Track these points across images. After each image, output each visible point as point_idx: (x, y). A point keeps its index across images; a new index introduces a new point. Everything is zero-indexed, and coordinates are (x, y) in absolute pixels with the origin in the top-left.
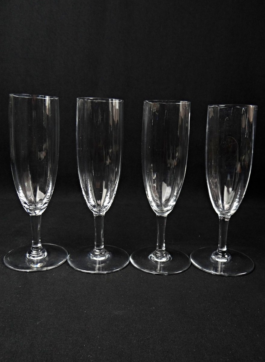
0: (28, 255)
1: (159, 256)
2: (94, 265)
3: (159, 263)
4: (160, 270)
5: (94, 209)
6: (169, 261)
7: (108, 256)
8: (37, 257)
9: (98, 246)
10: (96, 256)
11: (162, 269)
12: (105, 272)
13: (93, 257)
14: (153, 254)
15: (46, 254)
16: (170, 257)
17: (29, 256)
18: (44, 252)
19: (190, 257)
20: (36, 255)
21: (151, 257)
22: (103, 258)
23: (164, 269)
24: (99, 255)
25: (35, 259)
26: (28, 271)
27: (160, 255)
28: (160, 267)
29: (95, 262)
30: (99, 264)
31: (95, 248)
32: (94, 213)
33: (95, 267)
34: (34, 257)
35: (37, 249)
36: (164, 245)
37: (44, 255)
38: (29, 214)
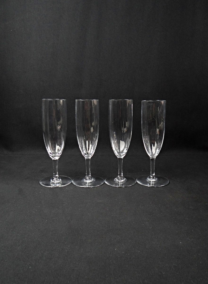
0: (51, 180)
3: (120, 183)
7: (93, 180)
8: (56, 181)
9: (88, 175)
10: (86, 179)
11: (121, 185)
12: (91, 187)
14: (117, 178)
16: (125, 180)
19: (136, 180)
21: (115, 180)
22: (90, 181)
23: (123, 185)
24: (88, 179)
27: (120, 179)
29: (86, 183)
30: (89, 184)
31: (86, 176)
32: (85, 157)
34: (54, 181)
35: (56, 177)
36: (122, 174)
37: (60, 180)
38: (52, 159)
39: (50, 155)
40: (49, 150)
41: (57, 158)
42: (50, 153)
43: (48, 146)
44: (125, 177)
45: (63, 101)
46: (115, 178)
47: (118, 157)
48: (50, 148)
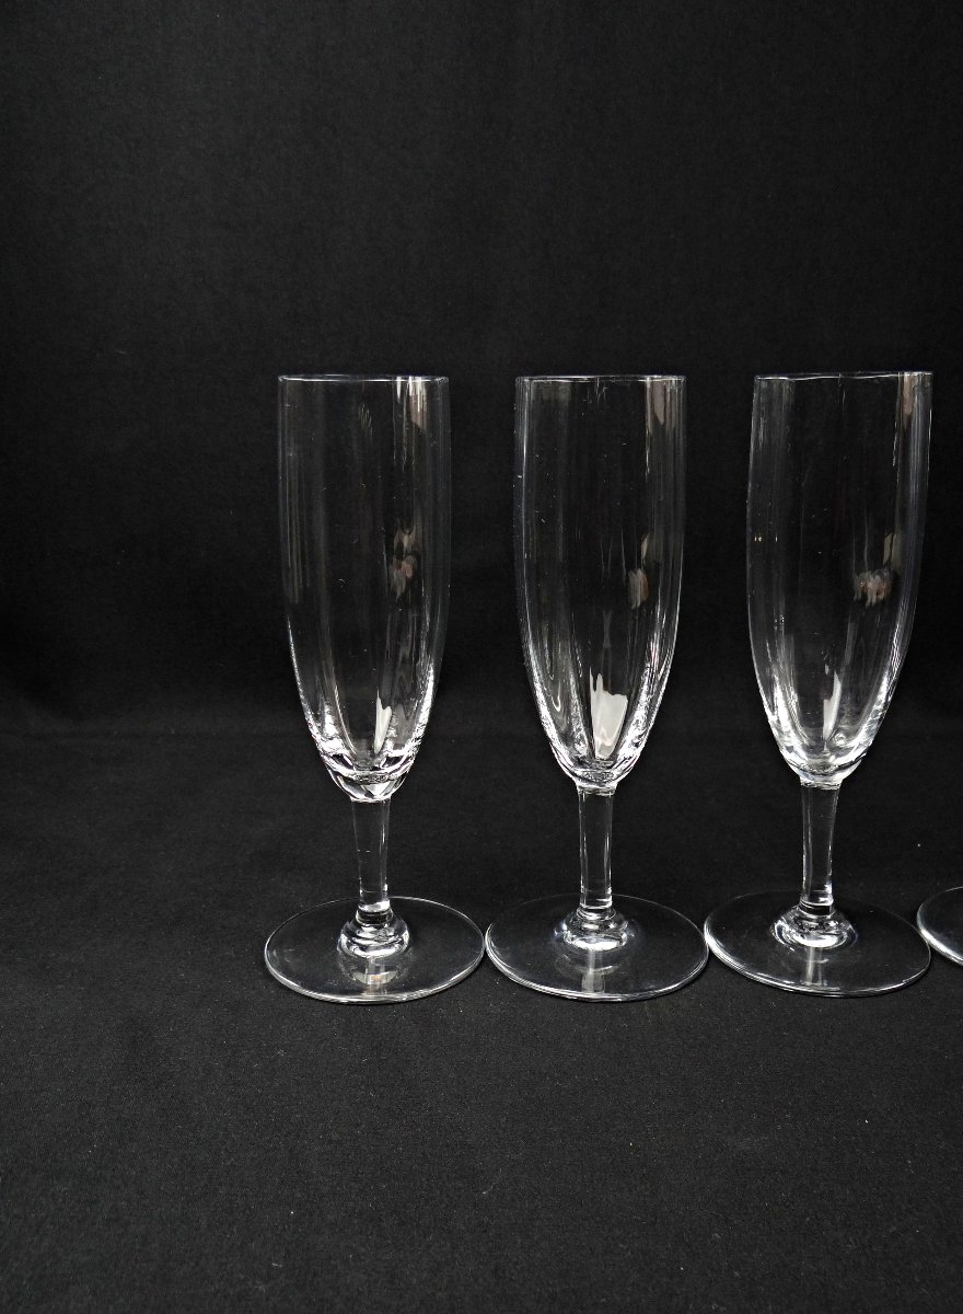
0: (344, 939)
1: (811, 929)
2: (580, 969)
3: (812, 953)
4: (815, 979)
5: (579, 771)
6: (846, 945)
7: (629, 937)
8: (377, 948)
9: (593, 899)
10: (581, 932)
11: (820, 975)
12: (618, 998)
13: (573, 939)
14: (788, 922)
15: (406, 936)
16: (849, 933)
17: (349, 945)
18: (399, 932)
19: (919, 922)
20: (374, 943)
21: (780, 929)
22: (610, 945)
23: (828, 973)
24: (597, 932)
25: (370, 954)
26: (344, 999)
27: (814, 924)
28: (816, 967)
29: (581, 957)
30: (597, 966)
31: (584, 906)
32: (578, 783)
33: (581, 976)
34: (363, 948)
35: (376, 920)
36: (829, 889)
37: (402, 943)
38: (346, 795)
39: (337, 774)
40: (329, 737)
41: (381, 792)
42: (339, 758)
43: (327, 709)
44: (843, 909)
45: (430, 388)
46: (777, 918)
47: (804, 780)
48: (337, 724)
